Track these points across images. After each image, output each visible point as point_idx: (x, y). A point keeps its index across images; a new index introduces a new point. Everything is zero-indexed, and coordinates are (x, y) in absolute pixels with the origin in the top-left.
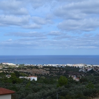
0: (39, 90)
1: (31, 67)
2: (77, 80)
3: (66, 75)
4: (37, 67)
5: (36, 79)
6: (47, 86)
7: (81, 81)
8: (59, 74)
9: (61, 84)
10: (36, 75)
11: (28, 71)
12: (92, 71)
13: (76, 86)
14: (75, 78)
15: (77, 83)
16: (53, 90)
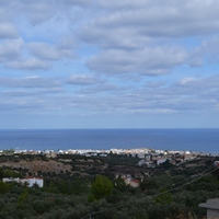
0: (48, 208)
1: (30, 157)
2: (135, 185)
3: (109, 174)
4: (42, 157)
5: (41, 183)
6: (67, 199)
7: (143, 187)
8: (93, 172)
9: (98, 194)
10: (40, 174)
11: (23, 164)
12: (167, 165)
13: (132, 199)
14: (128, 181)
15: (133, 191)
16: (82, 207)
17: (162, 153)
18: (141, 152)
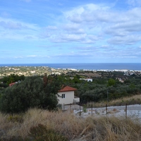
0: (94, 88)
1: (88, 72)
2: (122, 82)
3: (114, 78)
4: (92, 72)
5: (91, 80)
6: (100, 85)
7: (125, 82)
8: (108, 77)
9: (110, 84)
10: (91, 77)
11: (86, 74)
12: (134, 75)
13: (121, 86)
14: (120, 80)
15: (122, 84)
16: (105, 88)
17: (132, 71)
18: (125, 71)
